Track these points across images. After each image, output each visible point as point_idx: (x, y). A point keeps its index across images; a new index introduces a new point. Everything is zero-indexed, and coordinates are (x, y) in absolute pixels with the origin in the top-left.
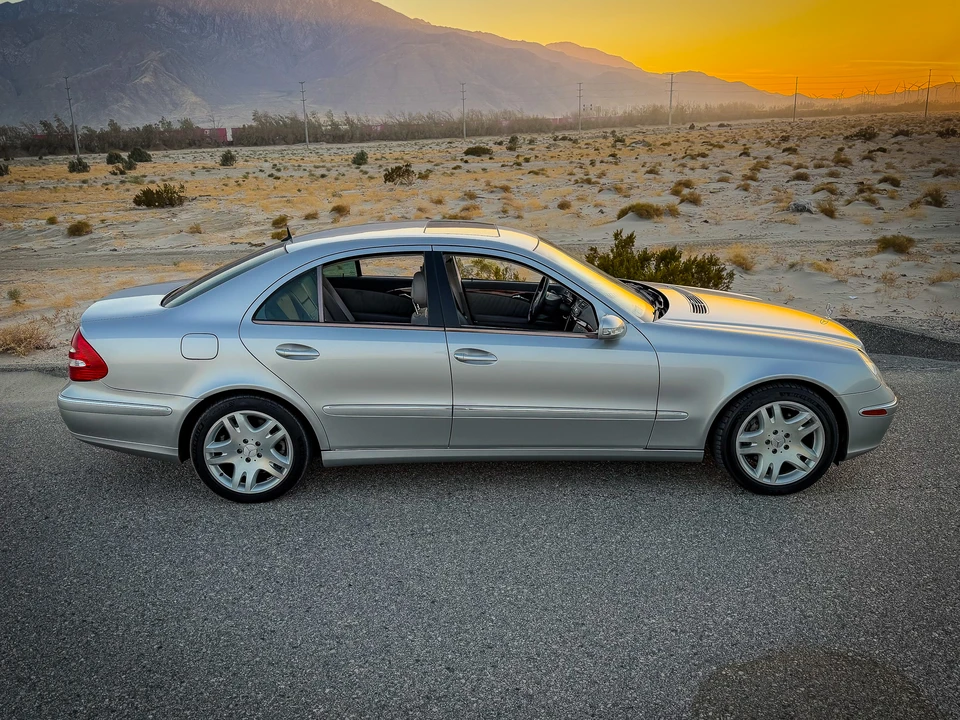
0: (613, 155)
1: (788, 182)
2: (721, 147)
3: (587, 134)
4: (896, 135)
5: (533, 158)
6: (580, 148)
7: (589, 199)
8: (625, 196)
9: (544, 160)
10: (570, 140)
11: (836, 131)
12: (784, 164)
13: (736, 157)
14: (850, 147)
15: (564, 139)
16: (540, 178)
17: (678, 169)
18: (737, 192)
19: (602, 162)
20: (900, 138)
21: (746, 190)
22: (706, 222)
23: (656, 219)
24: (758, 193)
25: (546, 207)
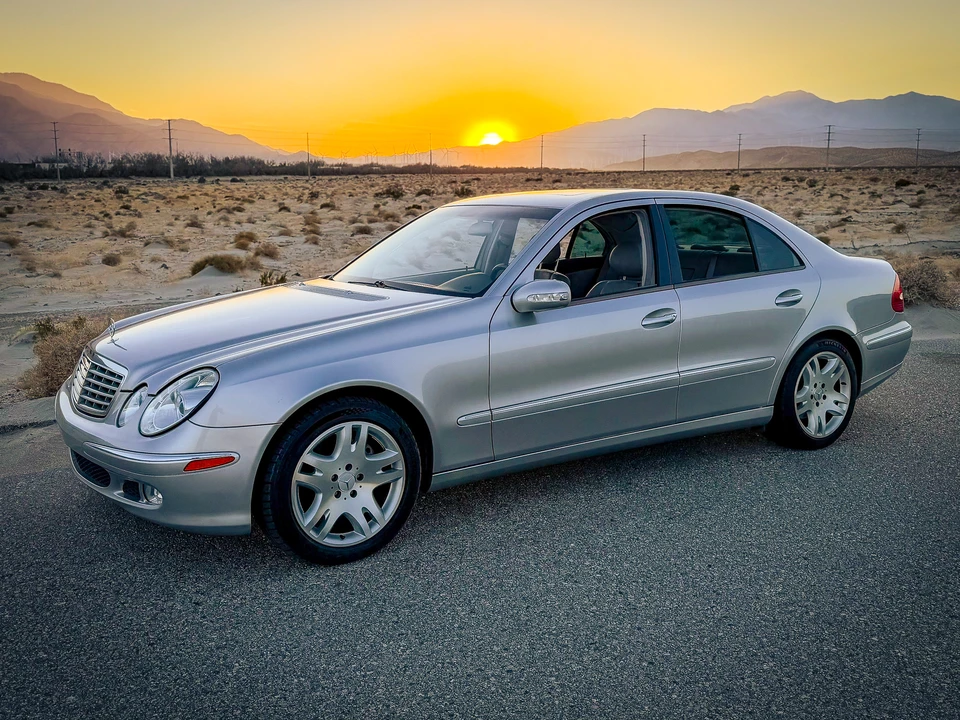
0: (127, 207)
1: (352, 235)
2: (251, 202)
3: (71, 184)
4: (419, 194)
5: (16, 209)
6: (73, 198)
7: (138, 252)
8: (182, 250)
9: (34, 211)
10: (55, 189)
11: (358, 190)
12: (335, 218)
13: (276, 213)
14: (384, 205)
15: (44, 187)
16: (47, 231)
17: (222, 223)
18: (307, 246)
19: (118, 214)
20: (424, 197)
21: (316, 243)
22: (298, 275)
23: (240, 273)
24: (330, 245)
25: (86, 264)
